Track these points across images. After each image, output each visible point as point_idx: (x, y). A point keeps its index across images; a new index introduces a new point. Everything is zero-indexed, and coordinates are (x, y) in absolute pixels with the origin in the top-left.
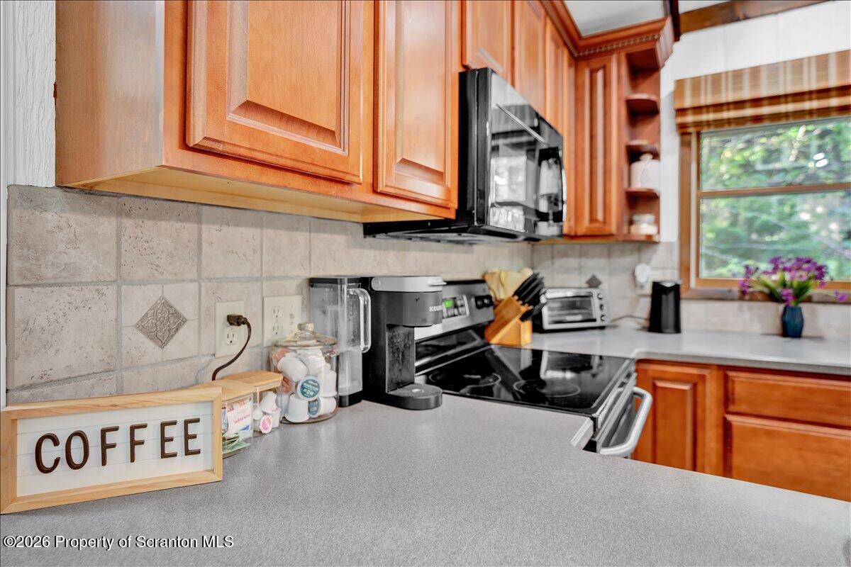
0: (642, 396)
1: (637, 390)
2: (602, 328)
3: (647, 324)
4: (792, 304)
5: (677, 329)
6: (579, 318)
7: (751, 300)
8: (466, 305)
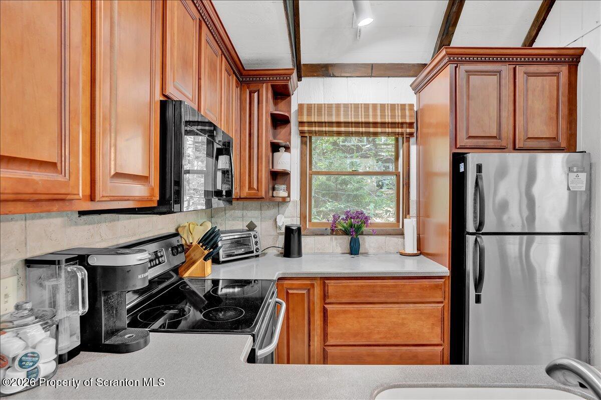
0: (281, 304)
1: (278, 300)
2: (257, 256)
3: (283, 251)
4: (355, 236)
5: (300, 254)
6: (242, 251)
7: (336, 235)
8: (165, 255)
